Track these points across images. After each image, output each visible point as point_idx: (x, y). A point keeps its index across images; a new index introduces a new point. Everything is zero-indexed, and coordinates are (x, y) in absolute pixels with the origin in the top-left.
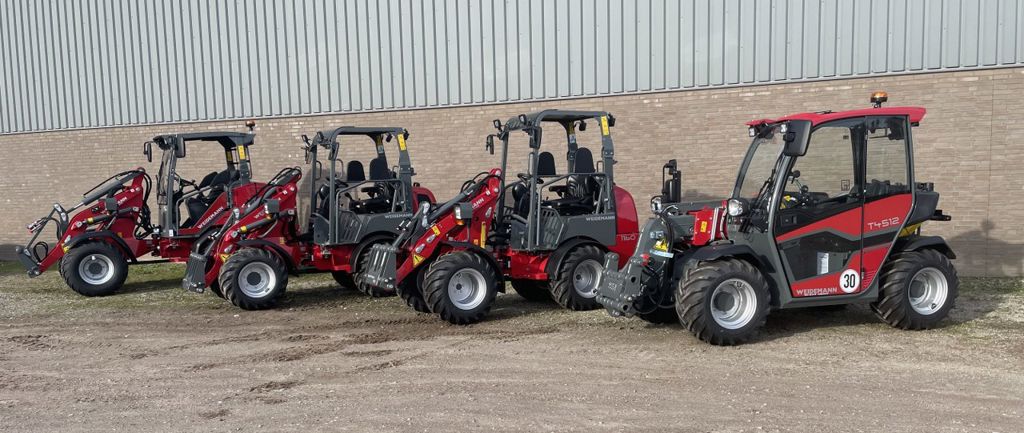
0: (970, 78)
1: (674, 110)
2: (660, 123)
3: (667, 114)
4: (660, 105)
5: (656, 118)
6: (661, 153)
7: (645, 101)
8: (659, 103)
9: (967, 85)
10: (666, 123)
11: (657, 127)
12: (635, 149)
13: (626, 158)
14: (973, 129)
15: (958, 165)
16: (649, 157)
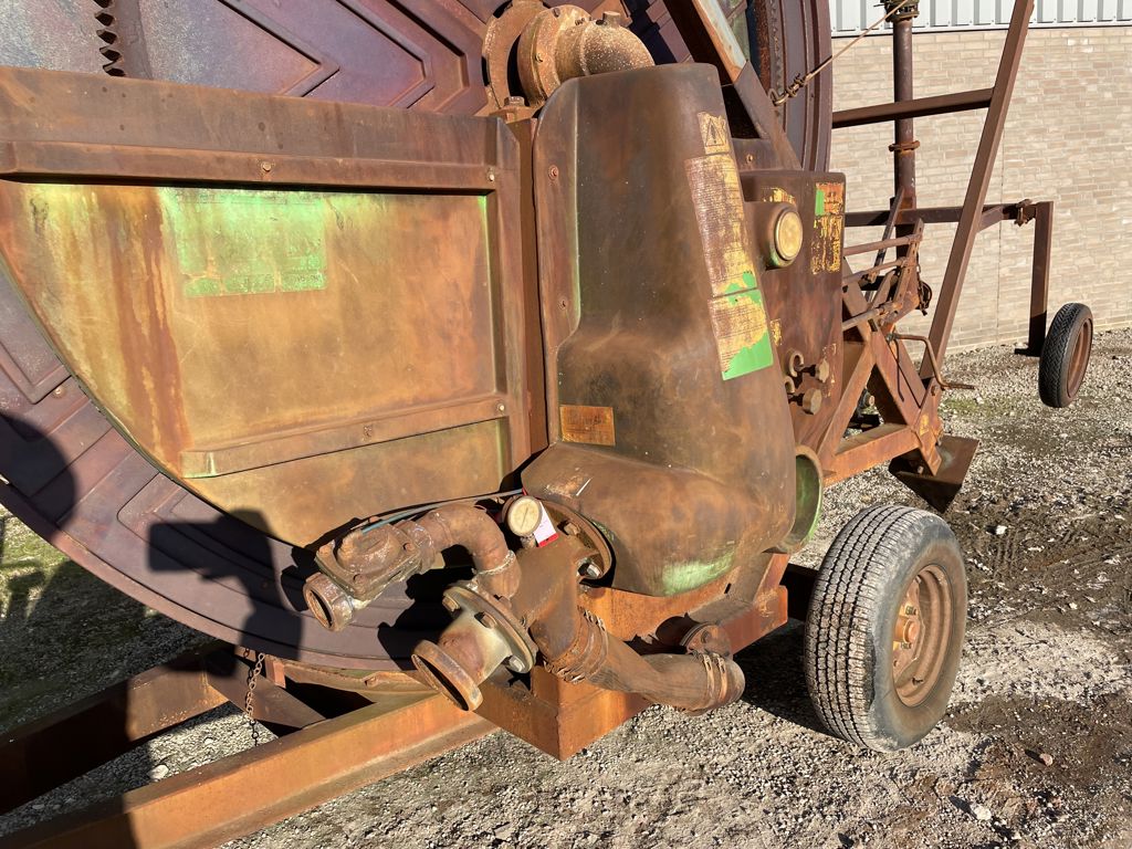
1: (1108, 59)
2: (1091, 82)
3: (1096, 66)
4: (1090, 50)
5: (1083, 73)
6: (1089, 135)
7: (1071, 42)
8: (1089, 45)
10: (1096, 82)
11: (1084, 89)
12: (1051, 130)
13: (1037, 146)
16: (1072, 144)
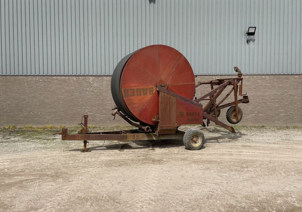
0: (297, 77)
9: (296, 78)
14: (297, 90)
15: (294, 98)
